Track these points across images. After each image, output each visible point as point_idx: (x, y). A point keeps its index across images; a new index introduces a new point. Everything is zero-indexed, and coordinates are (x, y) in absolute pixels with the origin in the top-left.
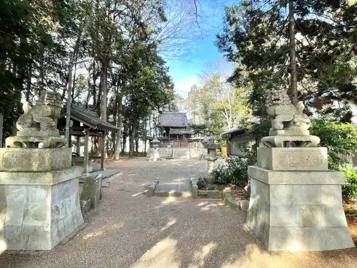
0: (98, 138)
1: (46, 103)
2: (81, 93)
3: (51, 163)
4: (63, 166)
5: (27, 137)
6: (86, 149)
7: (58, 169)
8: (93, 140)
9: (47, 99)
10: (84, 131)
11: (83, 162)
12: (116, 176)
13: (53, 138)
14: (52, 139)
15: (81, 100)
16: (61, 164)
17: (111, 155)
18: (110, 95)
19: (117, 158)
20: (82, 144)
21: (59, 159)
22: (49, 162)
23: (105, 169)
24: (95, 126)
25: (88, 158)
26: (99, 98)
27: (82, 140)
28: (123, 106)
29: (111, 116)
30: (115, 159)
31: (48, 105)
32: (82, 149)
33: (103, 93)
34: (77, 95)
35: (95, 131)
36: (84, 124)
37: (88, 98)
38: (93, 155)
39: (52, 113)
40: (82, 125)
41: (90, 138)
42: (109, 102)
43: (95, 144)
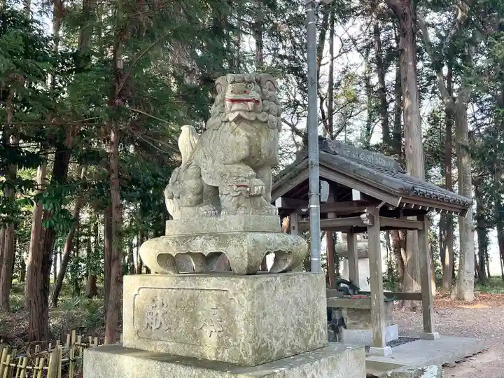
0: (405, 235)
1: (232, 117)
2: (350, 120)
3: (255, 335)
4: (298, 343)
5: (188, 237)
6: (374, 268)
7: (280, 359)
8: (391, 242)
9: (233, 101)
10: (363, 216)
11: (369, 310)
12: (476, 361)
13: (259, 236)
14: (256, 242)
15: (352, 138)
16: (291, 335)
17: (446, 285)
18: (429, 105)
19: (469, 295)
20: (363, 256)
21: (281, 319)
22: (247, 329)
23: (435, 334)
24: (397, 197)
25: (383, 297)
26: (398, 121)
27: (361, 241)
28: (471, 133)
29: (436, 171)
30: (460, 298)
31: (239, 119)
32: (363, 268)
33: (407, 103)
34: (343, 127)
35: (397, 213)
36: (362, 194)
37: (369, 129)
38: (395, 288)
39: (250, 149)
40: (356, 196)
41: (382, 235)
42: (426, 127)
43: (397, 252)
